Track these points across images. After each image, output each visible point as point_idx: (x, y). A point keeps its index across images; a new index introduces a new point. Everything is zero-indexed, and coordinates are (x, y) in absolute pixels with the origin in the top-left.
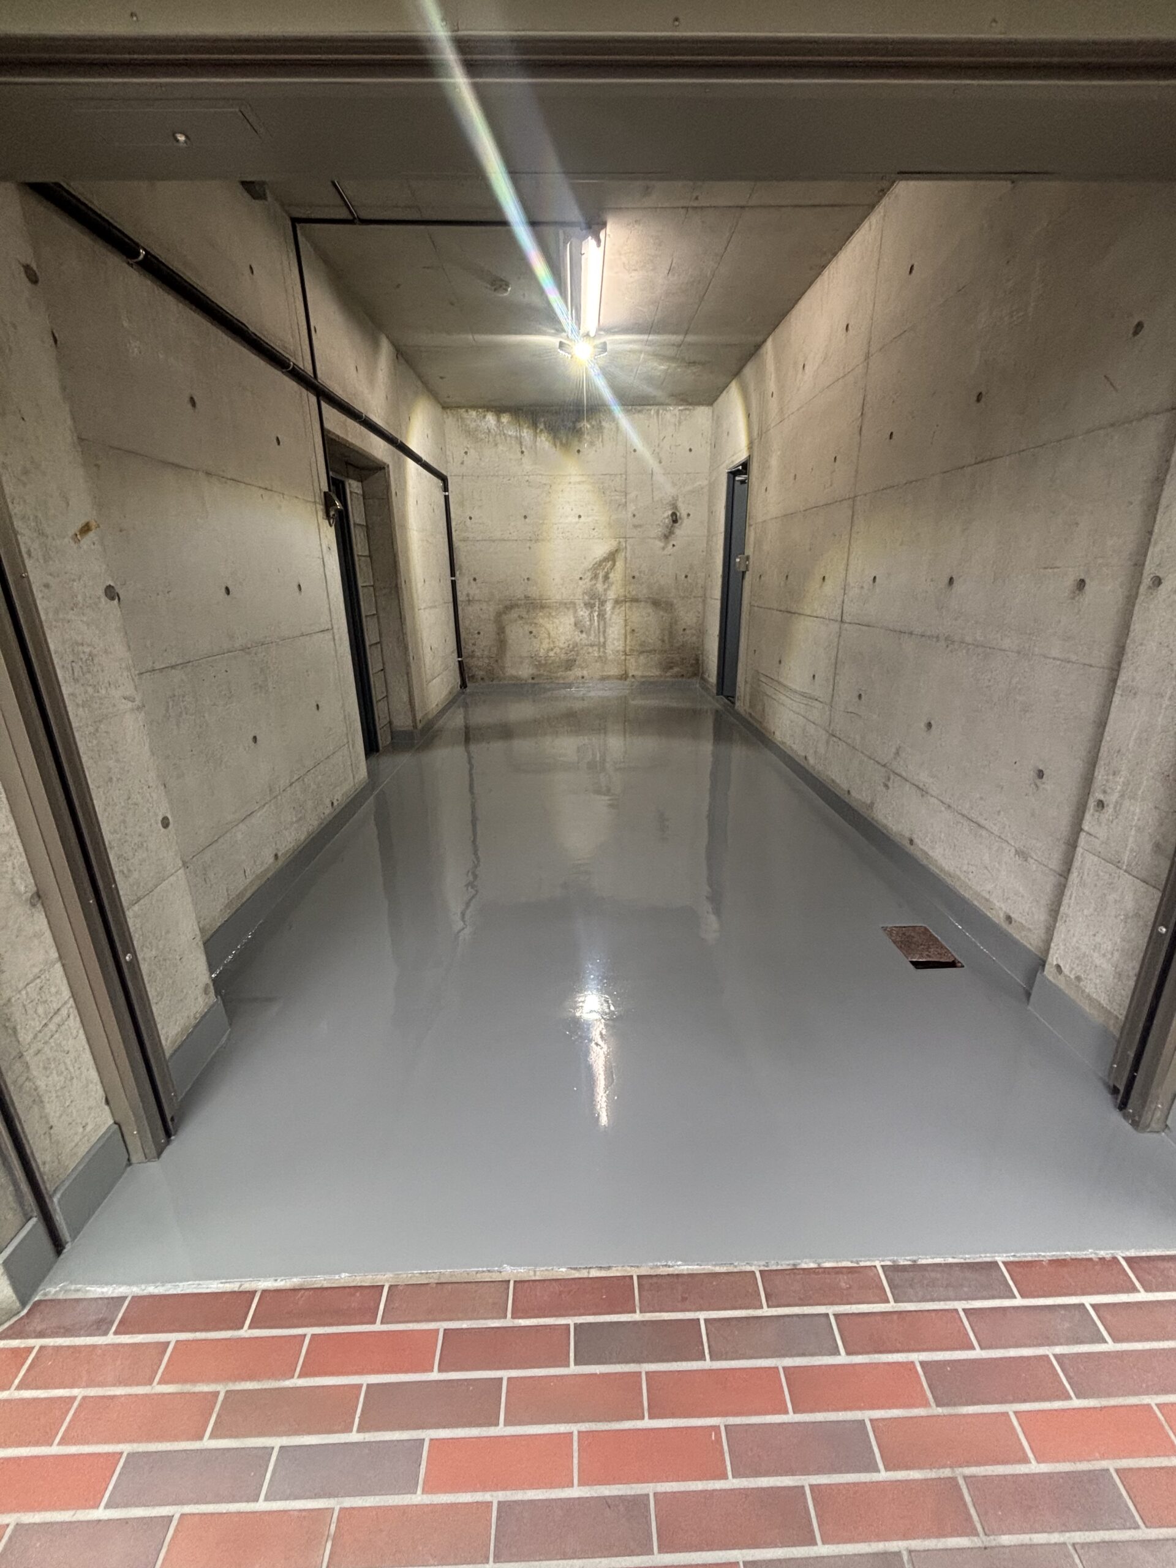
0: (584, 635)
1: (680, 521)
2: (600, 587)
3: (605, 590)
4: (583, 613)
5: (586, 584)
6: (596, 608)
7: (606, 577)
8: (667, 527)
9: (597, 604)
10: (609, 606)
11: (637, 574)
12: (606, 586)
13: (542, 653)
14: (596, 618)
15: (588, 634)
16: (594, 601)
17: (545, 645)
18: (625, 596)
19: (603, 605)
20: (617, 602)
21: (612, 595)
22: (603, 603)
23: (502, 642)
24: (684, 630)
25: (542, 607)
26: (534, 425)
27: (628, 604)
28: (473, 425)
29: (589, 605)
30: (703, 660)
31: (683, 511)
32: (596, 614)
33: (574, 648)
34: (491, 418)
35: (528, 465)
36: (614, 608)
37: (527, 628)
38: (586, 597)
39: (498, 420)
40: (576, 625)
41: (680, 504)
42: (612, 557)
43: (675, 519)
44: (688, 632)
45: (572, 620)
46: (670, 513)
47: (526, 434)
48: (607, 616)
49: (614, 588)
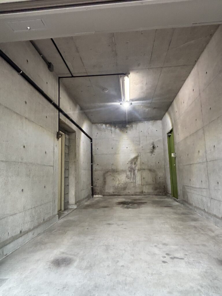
0: (129, 180)
1: (155, 148)
2: (133, 166)
3: (135, 167)
4: (129, 173)
5: (129, 165)
6: (132, 172)
7: (135, 163)
8: (152, 149)
9: (133, 171)
10: (136, 171)
11: (144, 162)
12: (135, 166)
13: (116, 185)
14: (132, 175)
15: (130, 180)
16: (132, 170)
17: (117, 183)
18: (141, 168)
19: (134, 171)
20: (139, 170)
21: (137, 168)
22: (134, 170)
23: (105, 182)
24: (160, 178)
25: (117, 172)
26: (115, 127)
27: (142, 171)
28: (99, 127)
29: (130, 171)
30: (166, 187)
31: (156, 146)
32: (132, 173)
33: (126, 183)
34: (104, 126)
35: (113, 136)
36: (138, 172)
37: (112, 178)
38: (129, 169)
39: (106, 126)
40: (126, 176)
41: (155, 144)
42: (136, 158)
43: (154, 147)
44: (161, 178)
45: (125, 176)
46: (152, 146)
47: (113, 129)
48: (136, 174)
49: (137, 166)
